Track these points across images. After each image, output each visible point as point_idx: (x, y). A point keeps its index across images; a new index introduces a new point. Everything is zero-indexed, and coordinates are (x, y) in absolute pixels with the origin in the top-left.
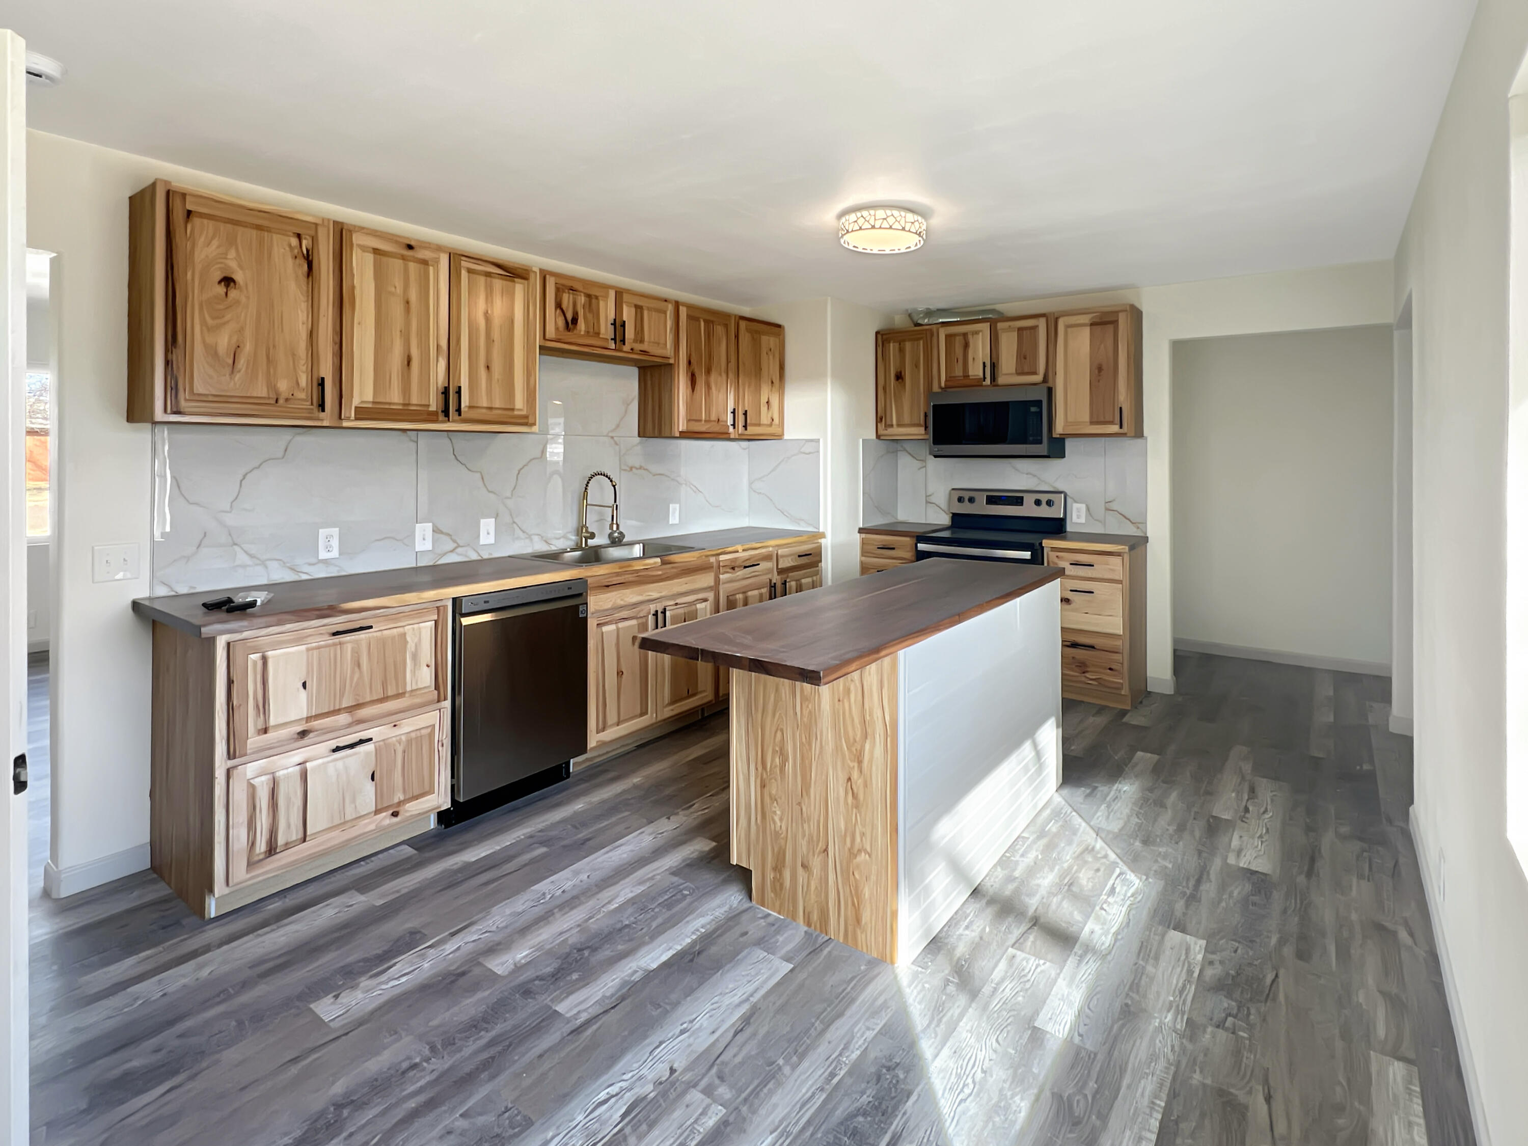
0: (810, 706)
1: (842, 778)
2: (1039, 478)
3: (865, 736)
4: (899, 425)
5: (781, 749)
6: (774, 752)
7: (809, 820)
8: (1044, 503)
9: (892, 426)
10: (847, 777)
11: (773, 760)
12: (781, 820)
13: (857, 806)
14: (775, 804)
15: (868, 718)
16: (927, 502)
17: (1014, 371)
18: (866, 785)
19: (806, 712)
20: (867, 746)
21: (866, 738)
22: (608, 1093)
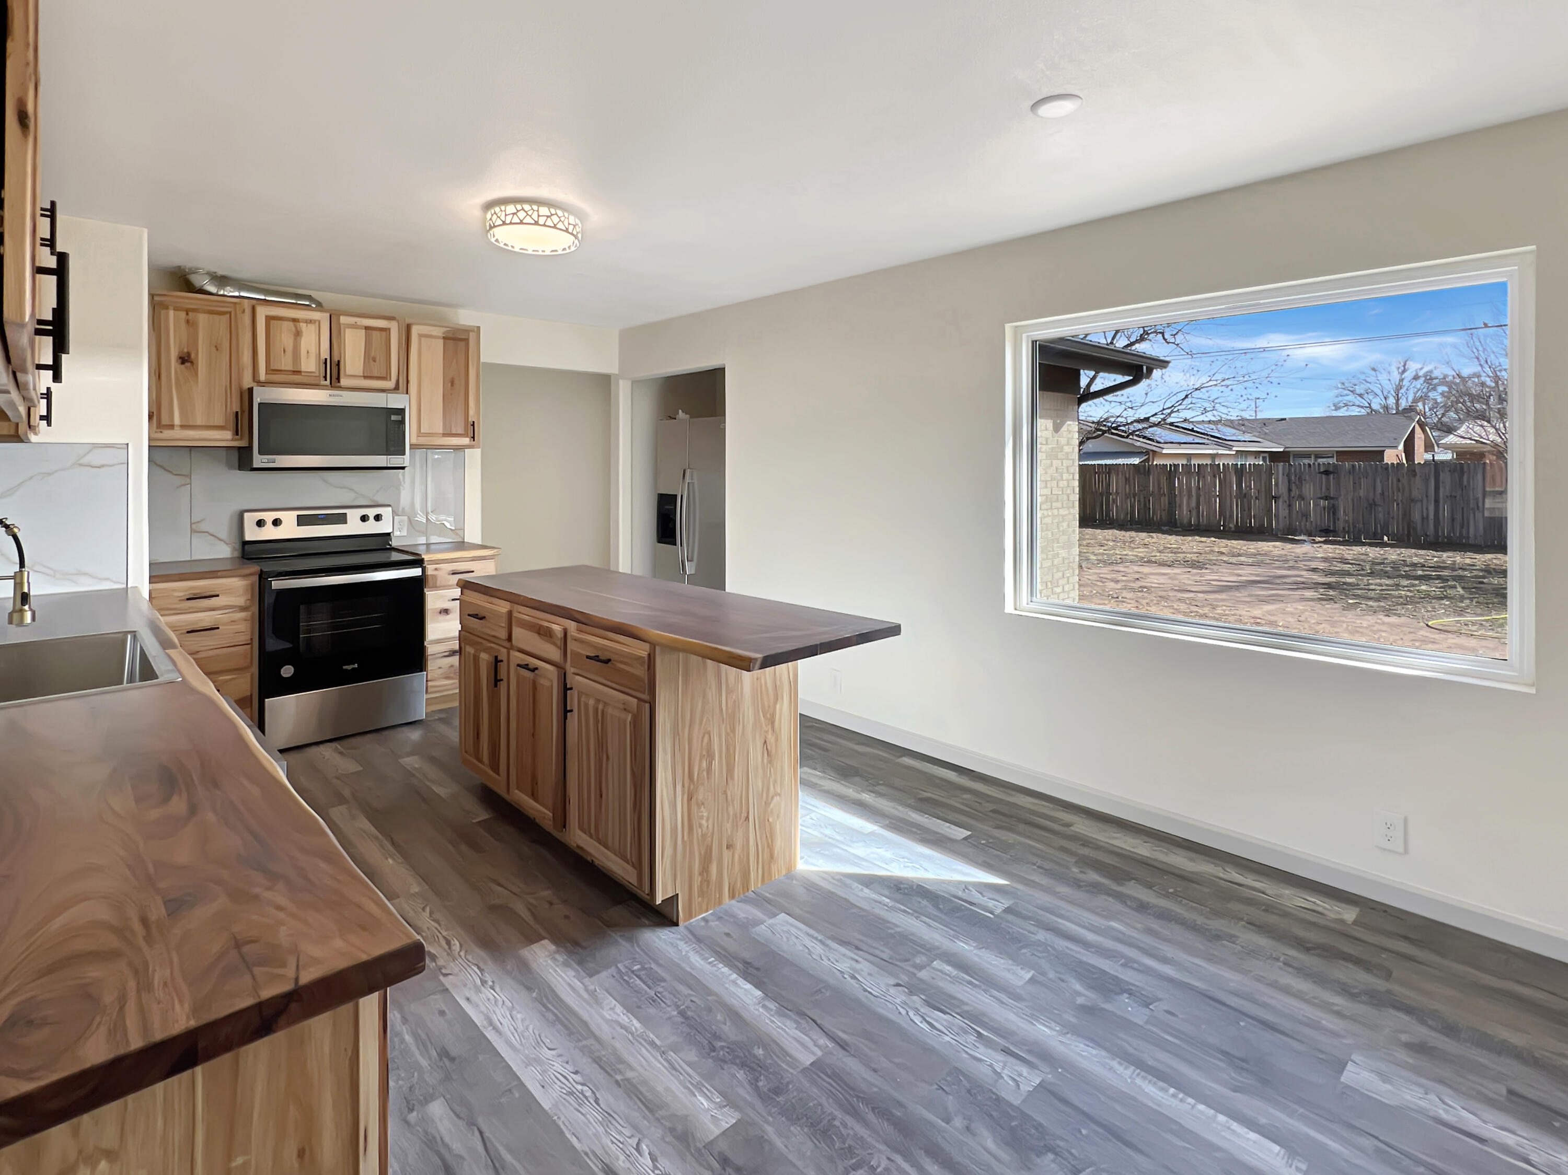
0: (734, 697)
1: (759, 743)
2: (356, 492)
3: (776, 699)
4: (183, 427)
5: (708, 752)
6: (702, 757)
7: (733, 801)
8: (372, 518)
9: (171, 427)
10: (763, 741)
11: (700, 766)
12: (707, 820)
13: (770, 762)
14: (702, 809)
15: (778, 683)
16: (193, 531)
17: (362, 375)
18: (777, 740)
19: (730, 705)
20: (778, 707)
21: (777, 699)
22: (921, 1022)
